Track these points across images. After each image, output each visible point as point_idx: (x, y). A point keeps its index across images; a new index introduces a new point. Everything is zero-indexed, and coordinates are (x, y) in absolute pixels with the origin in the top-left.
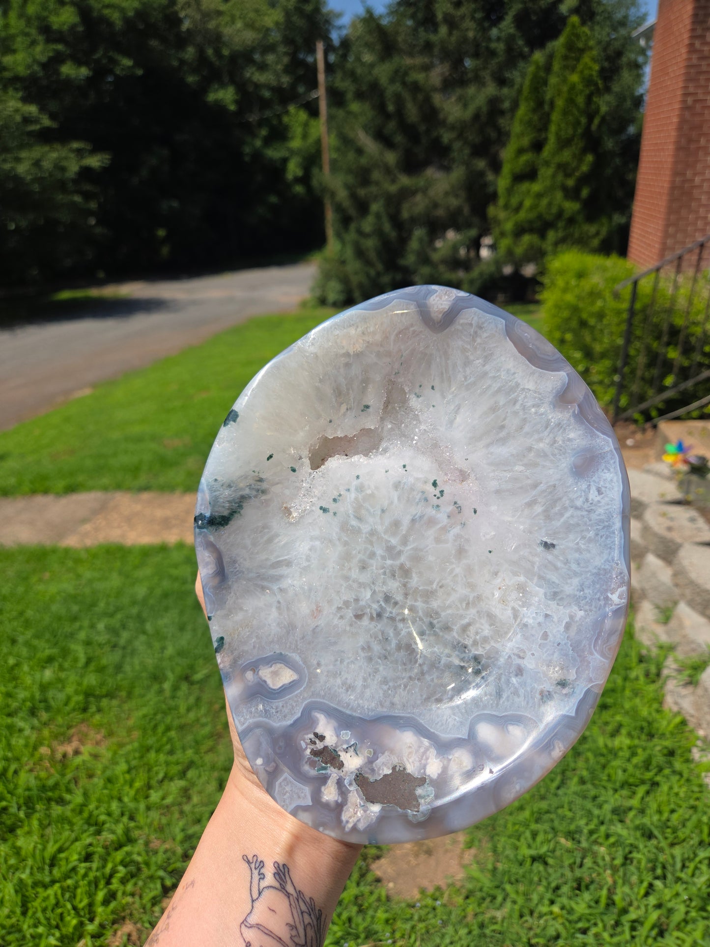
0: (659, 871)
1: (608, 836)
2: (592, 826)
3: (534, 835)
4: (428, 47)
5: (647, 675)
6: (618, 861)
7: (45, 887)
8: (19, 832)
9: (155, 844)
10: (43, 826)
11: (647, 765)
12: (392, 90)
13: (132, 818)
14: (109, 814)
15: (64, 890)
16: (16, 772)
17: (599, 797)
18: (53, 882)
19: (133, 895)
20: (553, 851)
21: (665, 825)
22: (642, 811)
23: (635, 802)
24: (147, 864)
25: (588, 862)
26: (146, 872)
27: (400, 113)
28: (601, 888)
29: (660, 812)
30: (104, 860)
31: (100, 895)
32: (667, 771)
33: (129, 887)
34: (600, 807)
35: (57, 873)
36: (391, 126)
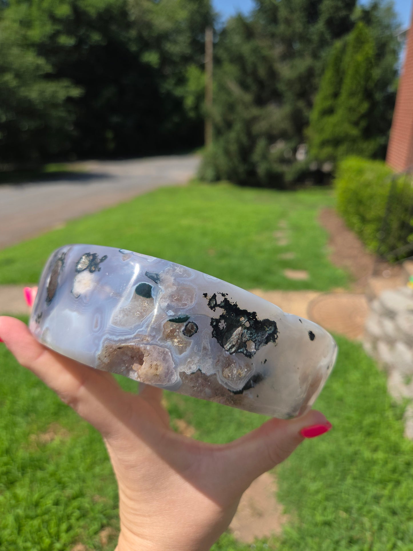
0: (400, 535)
1: (369, 512)
2: (360, 505)
3: (325, 509)
4: (273, 36)
5: (395, 415)
6: (375, 527)
7: (32, 518)
8: (17, 484)
9: (97, 497)
10: (32, 482)
11: (394, 470)
12: (250, 59)
13: (84, 481)
14: (70, 477)
15: (43, 522)
16: (17, 450)
17: (364, 487)
18: (37, 516)
19: (84, 527)
20: (335, 518)
21: (404, 507)
22: (390, 498)
23: (386, 492)
24: (92, 510)
25: (357, 527)
26: (92, 514)
27: (254, 73)
28: (364, 543)
29: (401, 499)
30: (67, 505)
31: (64, 526)
32: (406, 474)
33: (82, 523)
34: (365, 493)
35: (39, 511)
36: (249, 80)
